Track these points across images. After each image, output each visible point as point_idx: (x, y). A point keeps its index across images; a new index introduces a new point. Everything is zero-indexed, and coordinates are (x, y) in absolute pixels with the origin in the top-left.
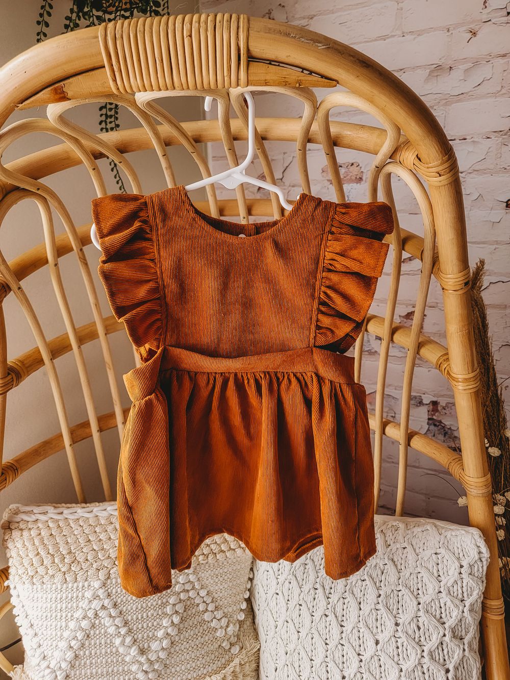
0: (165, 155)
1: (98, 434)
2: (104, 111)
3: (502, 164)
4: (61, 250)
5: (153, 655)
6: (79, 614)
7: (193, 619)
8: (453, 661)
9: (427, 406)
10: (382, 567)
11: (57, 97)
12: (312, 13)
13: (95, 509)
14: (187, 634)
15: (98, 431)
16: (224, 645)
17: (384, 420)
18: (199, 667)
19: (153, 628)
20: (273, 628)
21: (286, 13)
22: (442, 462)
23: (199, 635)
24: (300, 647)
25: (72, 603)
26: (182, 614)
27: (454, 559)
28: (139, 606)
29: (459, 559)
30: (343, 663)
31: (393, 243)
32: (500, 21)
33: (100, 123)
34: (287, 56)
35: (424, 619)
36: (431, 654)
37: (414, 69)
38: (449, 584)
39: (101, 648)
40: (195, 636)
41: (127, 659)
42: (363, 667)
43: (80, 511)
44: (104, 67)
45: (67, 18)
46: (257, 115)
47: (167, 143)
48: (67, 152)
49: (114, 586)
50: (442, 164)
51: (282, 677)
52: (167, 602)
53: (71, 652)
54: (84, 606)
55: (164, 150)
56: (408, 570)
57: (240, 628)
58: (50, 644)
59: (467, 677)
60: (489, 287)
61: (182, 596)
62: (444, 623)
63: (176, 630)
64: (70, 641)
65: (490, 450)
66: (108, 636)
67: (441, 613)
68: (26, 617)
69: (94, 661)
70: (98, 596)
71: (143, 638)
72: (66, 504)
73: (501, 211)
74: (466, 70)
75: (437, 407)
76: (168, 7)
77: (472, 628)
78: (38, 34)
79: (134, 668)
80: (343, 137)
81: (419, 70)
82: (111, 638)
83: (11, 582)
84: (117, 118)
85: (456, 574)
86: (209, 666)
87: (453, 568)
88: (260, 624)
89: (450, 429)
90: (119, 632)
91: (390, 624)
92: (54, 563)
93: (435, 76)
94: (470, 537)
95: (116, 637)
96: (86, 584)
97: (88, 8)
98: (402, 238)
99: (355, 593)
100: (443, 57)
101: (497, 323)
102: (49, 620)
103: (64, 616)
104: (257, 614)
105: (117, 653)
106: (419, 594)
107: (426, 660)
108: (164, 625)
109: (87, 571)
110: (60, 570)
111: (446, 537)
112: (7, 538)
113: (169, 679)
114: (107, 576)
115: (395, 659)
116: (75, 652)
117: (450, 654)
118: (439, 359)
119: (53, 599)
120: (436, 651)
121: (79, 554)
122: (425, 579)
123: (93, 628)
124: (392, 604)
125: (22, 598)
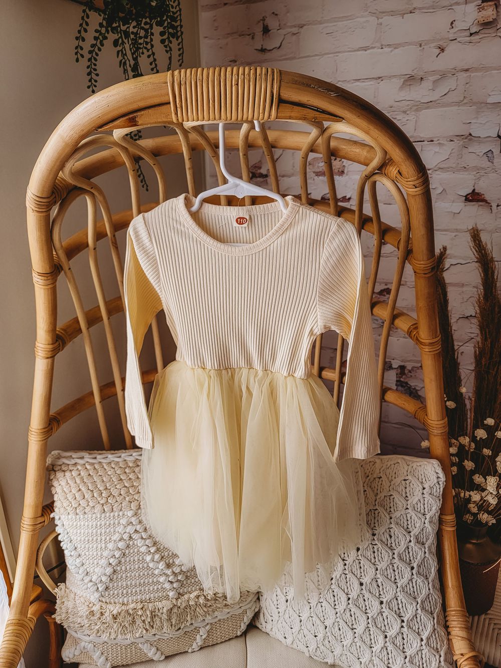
0: (190, 159)
3: (462, 163)
4: (99, 236)
5: (176, 568)
6: (116, 537)
8: (416, 561)
9: (395, 370)
13: (123, 455)
15: (122, 390)
22: (410, 410)
25: (110, 528)
27: (418, 483)
29: (422, 483)
31: (375, 233)
32: (463, 40)
35: (394, 529)
36: (400, 555)
37: (390, 77)
38: (414, 502)
39: (134, 564)
41: (156, 572)
42: (347, 569)
43: (111, 457)
44: (169, 103)
45: (96, 31)
47: (194, 149)
48: (113, 156)
50: (417, 179)
53: (110, 568)
54: (120, 530)
55: (190, 155)
56: (382, 493)
58: (91, 563)
59: (427, 573)
60: (450, 269)
62: (410, 532)
64: (109, 559)
66: (141, 554)
67: (408, 524)
68: (71, 542)
70: (131, 523)
71: (169, 555)
72: (98, 450)
73: (461, 204)
74: (434, 81)
75: (405, 370)
77: (431, 536)
78: (76, 48)
79: (162, 579)
81: (395, 79)
82: (143, 555)
83: (56, 513)
85: (420, 494)
87: (417, 490)
89: (415, 389)
90: (149, 551)
91: (368, 535)
92: (94, 497)
93: (408, 85)
94: (431, 466)
95: (147, 554)
96: (121, 513)
97: (116, 24)
98: (383, 231)
100: (416, 69)
101: (455, 299)
102: (91, 543)
103: (103, 539)
105: (148, 568)
106: (391, 512)
107: (396, 560)
109: (121, 503)
110: (99, 503)
111: (412, 467)
112: (51, 478)
113: (189, 588)
114: (138, 507)
115: (373, 561)
116: (113, 568)
117: (414, 556)
118: (410, 328)
119: (94, 526)
120: (404, 553)
121: (113, 490)
122: (396, 499)
123: (127, 548)
124: (370, 520)
125: (66, 527)
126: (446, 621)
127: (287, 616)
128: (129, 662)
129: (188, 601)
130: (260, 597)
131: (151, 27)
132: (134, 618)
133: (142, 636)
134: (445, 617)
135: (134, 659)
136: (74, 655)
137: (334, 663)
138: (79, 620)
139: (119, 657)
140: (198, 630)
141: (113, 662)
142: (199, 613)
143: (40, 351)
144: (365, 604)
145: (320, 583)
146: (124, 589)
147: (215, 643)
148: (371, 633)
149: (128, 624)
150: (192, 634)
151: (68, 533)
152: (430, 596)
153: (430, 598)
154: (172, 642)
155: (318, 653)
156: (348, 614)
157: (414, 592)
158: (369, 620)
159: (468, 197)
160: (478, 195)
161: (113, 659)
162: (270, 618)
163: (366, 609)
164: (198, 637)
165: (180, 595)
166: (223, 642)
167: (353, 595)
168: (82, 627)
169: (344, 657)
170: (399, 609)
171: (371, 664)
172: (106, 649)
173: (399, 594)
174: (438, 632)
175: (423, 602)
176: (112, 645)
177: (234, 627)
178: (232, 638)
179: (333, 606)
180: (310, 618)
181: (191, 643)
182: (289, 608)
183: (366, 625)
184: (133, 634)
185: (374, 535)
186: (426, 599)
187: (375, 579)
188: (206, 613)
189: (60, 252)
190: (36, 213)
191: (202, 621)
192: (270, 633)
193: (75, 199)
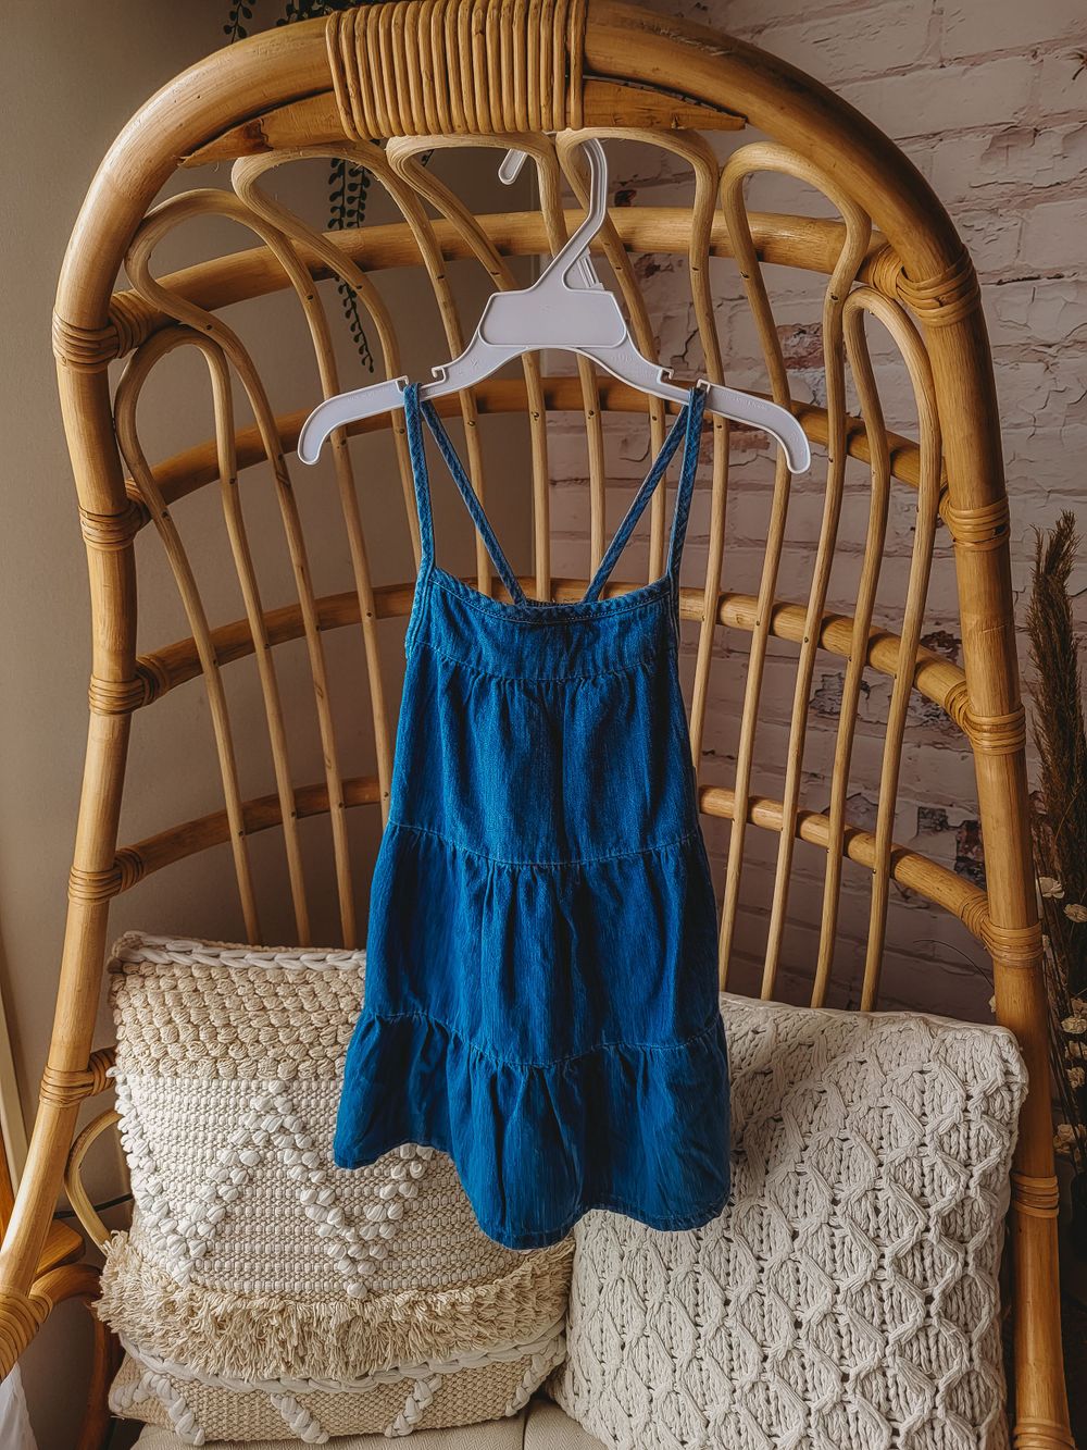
1: (293, 819)
2: (338, 202)
4: (245, 455)
5: (367, 1229)
6: (236, 1137)
7: (448, 1176)
8: (941, 1282)
10: (816, 1096)
11: (250, 143)
13: (279, 957)
14: (435, 1201)
15: (293, 814)
17: (846, 828)
18: (454, 1265)
19: (371, 1179)
22: (951, 905)
23: (457, 1205)
24: (647, 1245)
25: (226, 1115)
26: (429, 1163)
27: (955, 1082)
29: (964, 1082)
30: (728, 1274)
31: (875, 460)
34: (654, 70)
35: (887, 1193)
36: (898, 1263)
37: (960, 132)
38: (942, 1130)
39: (273, 1206)
40: (449, 1207)
41: (320, 1231)
42: (765, 1283)
43: (251, 957)
44: (332, 89)
47: (448, 254)
48: (263, 262)
49: (304, 1095)
50: (944, 281)
51: (611, 1302)
53: (218, 1207)
54: (246, 1123)
55: (441, 267)
56: (864, 1101)
58: (180, 1189)
59: (969, 1317)
62: (929, 1206)
63: (414, 1189)
64: (217, 1185)
65: (1069, 909)
66: (288, 1184)
67: (924, 1186)
68: (141, 1137)
70: (274, 1109)
71: (352, 1196)
72: (225, 942)
74: (1066, 136)
75: (977, 833)
77: (987, 1223)
79: (332, 1250)
80: (776, 242)
81: (972, 135)
82: (293, 1188)
83: (119, 1069)
85: (957, 1111)
86: (474, 1267)
87: (952, 1099)
90: (309, 1179)
91: (821, 1201)
92: (199, 1040)
93: (1003, 148)
94: (990, 1040)
95: (303, 1187)
98: (890, 451)
99: (759, 1143)
100: (1023, 109)
102: (182, 1143)
103: (210, 1139)
105: (303, 1219)
106: (882, 1147)
107: (888, 1273)
108: (393, 1177)
109: (257, 1061)
110: (207, 1054)
111: (943, 1041)
112: (115, 989)
113: (395, 1281)
114: (293, 1074)
115: (828, 1269)
116: (225, 1207)
117: (936, 1268)
118: (951, 693)
119: (193, 1105)
120: (909, 1259)
121: (243, 1029)
122: (896, 1119)
123: (260, 1166)
124: (828, 1165)
125: (136, 1100)
127: (621, 1383)
128: (247, 1437)
129: (389, 1311)
130: (568, 1328)
132: (261, 1333)
133: (276, 1377)
134: (1013, 1439)
135: (257, 1429)
136: (132, 1401)
138: (144, 1319)
139: (224, 1421)
140: (409, 1386)
141: (209, 1430)
143: (99, 697)
144: (803, 1375)
145: (700, 1310)
146: (246, 1261)
147: (449, 1425)
149: (247, 1344)
150: (396, 1393)
151: (137, 1116)
152: (973, 1377)
153: (973, 1384)
154: (346, 1405)
156: (762, 1397)
157: (930, 1361)
158: (812, 1420)
161: (210, 1422)
162: (586, 1386)
163: (807, 1390)
164: (409, 1402)
165: (371, 1294)
166: (468, 1425)
167: (777, 1348)
168: (150, 1336)
170: (888, 1399)
172: (195, 1396)
173: (890, 1359)
175: (951, 1390)
176: (211, 1390)
177: (499, 1392)
178: (491, 1421)
179: (726, 1370)
180: (673, 1395)
181: (391, 1414)
182: (627, 1366)
183: (802, 1430)
184: (257, 1370)
185: (835, 1202)
186: (960, 1382)
187: (831, 1315)
188: (432, 1348)
189: (138, 470)
190: (71, 367)
191: (420, 1366)
192: (583, 1421)
193: (167, 348)
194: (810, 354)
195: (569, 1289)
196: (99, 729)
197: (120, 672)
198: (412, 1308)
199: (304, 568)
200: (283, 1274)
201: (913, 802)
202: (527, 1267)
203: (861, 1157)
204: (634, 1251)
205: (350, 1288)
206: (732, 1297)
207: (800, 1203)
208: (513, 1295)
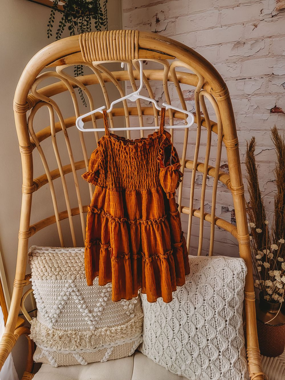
0: (104, 87)
1: (71, 216)
3: (268, 91)
4: (57, 130)
5: (95, 313)
6: (62, 293)
8: (229, 317)
9: (231, 212)
10: (199, 276)
11: (61, 63)
12: (178, 15)
13: (70, 250)
14: (110, 306)
15: (71, 215)
16: (127, 313)
17: (204, 213)
18: (116, 321)
19: (95, 302)
20: (150, 306)
21: (165, 15)
22: (229, 230)
24: (161, 313)
25: (59, 289)
26: (108, 297)
27: (231, 271)
28: (89, 292)
29: (233, 271)
30: (180, 318)
31: (207, 127)
32: (268, 20)
33: (75, 71)
34: (154, 47)
35: (216, 297)
36: (219, 313)
37: (226, 43)
38: (228, 282)
39: (72, 309)
40: (114, 307)
41: (83, 314)
42: (189, 320)
43: (63, 250)
44: (81, 51)
45: (60, 22)
46: (144, 69)
47: (105, 81)
48: (62, 85)
49: (78, 283)
50: (221, 91)
51: (153, 327)
52: (102, 291)
54: (65, 290)
55: (104, 84)
56: (210, 277)
57: (135, 307)
58: (49, 307)
59: (235, 324)
60: (262, 152)
61: (108, 289)
62: (226, 300)
63: (105, 304)
64: (58, 305)
65: (257, 230)
66: (75, 304)
67: (224, 295)
68: (39, 295)
69: (68, 315)
70: (71, 286)
71: (91, 306)
72: (56, 247)
73: (268, 114)
74: (251, 44)
76: (107, 15)
77: (239, 303)
78: (48, 30)
79: (86, 319)
80: (183, 79)
81: (229, 44)
82: (77, 304)
83: (32, 279)
84: (82, 69)
85: (231, 278)
86: (120, 321)
87: (230, 275)
88: (144, 306)
90: (80, 303)
91: (201, 300)
92: (52, 271)
93: (236, 47)
94: (238, 261)
96: (66, 281)
98: (211, 125)
99: (187, 288)
100: (241, 38)
101: (265, 170)
102: (49, 296)
103: (56, 294)
104: (143, 301)
105: (79, 312)
106: (215, 287)
107: (217, 316)
108: (100, 301)
109: (66, 275)
110: (54, 274)
111: (228, 262)
112: (31, 260)
113: (102, 325)
114: (75, 278)
115: (203, 316)
116: (60, 310)
117: (228, 314)
118: (227, 182)
119: (51, 287)
120: (222, 312)
121: (62, 268)
122: (218, 280)
123: (68, 300)
124: (202, 292)
125: (37, 286)
126: (247, 354)
127: (156, 346)
128: (68, 364)
129: (101, 332)
130: (143, 334)
131: (90, 20)
132: (70, 339)
133: (74, 349)
134: (246, 352)
135: (70, 362)
136: (39, 358)
137: (182, 375)
138: (42, 338)
139: (62, 361)
140: (106, 350)
141: (59, 363)
142: (107, 340)
143: (24, 190)
144: (198, 340)
145: (174, 327)
146: (66, 323)
147: (116, 358)
148: (202, 357)
149: (67, 342)
150: (103, 352)
152: (237, 338)
153: (237, 340)
154: (91, 355)
155: (173, 368)
156: (189, 346)
157: (227, 335)
158: (201, 350)
159: (272, 110)
160: (278, 109)
161: (59, 361)
162: (148, 347)
163: (199, 344)
164: (106, 354)
165: (96, 329)
166: (120, 358)
167: (192, 334)
168: (43, 342)
169: (187, 371)
170: (218, 344)
171: (201, 376)
172: (55, 356)
173: (218, 335)
174: (241, 360)
175: (232, 341)
176: (59, 354)
177: (127, 350)
178: (126, 357)
179: (181, 340)
180: (168, 347)
181: (102, 357)
182: (158, 341)
183: (199, 353)
184: (70, 348)
185: (204, 300)
186: (234, 339)
187: (204, 326)
188: (111, 340)
189: (33, 136)
190: (18, 113)
191: (108, 345)
192: (147, 356)
193: (40, 107)
194: (192, 97)
195: (143, 325)
196: (25, 198)
197: (30, 184)
198: (106, 331)
199: (72, 156)
200: (75, 325)
201: (221, 205)
202: (133, 320)
203: (210, 290)
204: (158, 315)
205: (91, 327)
206: (181, 323)
207: (196, 301)
208: (130, 327)
